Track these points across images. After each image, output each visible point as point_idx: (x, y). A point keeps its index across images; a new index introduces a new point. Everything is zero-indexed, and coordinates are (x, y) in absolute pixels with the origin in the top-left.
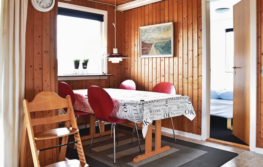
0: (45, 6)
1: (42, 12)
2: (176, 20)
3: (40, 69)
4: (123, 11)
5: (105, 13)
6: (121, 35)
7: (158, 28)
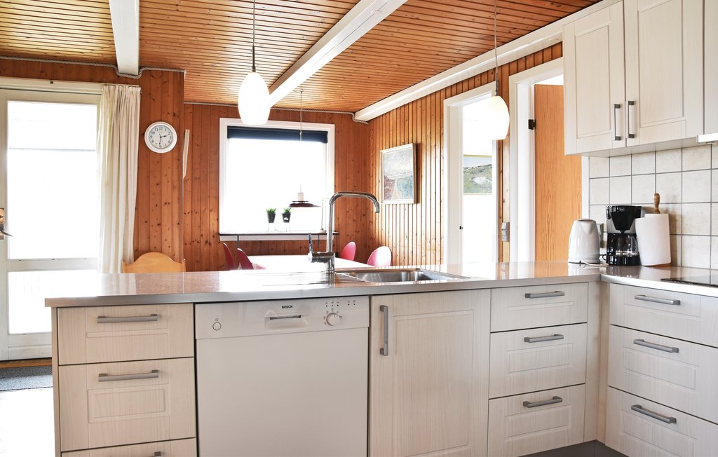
0: (168, 144)
1: (161, 154)
2: (419, 141)
3: (158, 225)
4: (368, 122)
5: (330, 129)
6: (365, 164)
7: (400, 152)
